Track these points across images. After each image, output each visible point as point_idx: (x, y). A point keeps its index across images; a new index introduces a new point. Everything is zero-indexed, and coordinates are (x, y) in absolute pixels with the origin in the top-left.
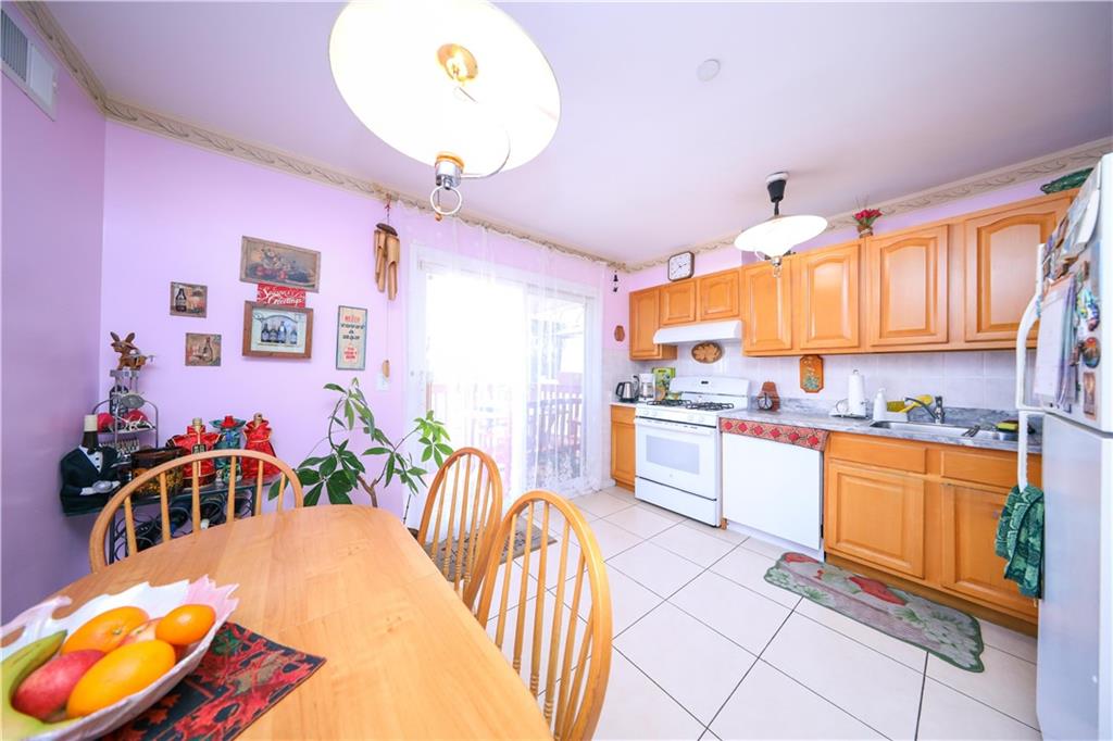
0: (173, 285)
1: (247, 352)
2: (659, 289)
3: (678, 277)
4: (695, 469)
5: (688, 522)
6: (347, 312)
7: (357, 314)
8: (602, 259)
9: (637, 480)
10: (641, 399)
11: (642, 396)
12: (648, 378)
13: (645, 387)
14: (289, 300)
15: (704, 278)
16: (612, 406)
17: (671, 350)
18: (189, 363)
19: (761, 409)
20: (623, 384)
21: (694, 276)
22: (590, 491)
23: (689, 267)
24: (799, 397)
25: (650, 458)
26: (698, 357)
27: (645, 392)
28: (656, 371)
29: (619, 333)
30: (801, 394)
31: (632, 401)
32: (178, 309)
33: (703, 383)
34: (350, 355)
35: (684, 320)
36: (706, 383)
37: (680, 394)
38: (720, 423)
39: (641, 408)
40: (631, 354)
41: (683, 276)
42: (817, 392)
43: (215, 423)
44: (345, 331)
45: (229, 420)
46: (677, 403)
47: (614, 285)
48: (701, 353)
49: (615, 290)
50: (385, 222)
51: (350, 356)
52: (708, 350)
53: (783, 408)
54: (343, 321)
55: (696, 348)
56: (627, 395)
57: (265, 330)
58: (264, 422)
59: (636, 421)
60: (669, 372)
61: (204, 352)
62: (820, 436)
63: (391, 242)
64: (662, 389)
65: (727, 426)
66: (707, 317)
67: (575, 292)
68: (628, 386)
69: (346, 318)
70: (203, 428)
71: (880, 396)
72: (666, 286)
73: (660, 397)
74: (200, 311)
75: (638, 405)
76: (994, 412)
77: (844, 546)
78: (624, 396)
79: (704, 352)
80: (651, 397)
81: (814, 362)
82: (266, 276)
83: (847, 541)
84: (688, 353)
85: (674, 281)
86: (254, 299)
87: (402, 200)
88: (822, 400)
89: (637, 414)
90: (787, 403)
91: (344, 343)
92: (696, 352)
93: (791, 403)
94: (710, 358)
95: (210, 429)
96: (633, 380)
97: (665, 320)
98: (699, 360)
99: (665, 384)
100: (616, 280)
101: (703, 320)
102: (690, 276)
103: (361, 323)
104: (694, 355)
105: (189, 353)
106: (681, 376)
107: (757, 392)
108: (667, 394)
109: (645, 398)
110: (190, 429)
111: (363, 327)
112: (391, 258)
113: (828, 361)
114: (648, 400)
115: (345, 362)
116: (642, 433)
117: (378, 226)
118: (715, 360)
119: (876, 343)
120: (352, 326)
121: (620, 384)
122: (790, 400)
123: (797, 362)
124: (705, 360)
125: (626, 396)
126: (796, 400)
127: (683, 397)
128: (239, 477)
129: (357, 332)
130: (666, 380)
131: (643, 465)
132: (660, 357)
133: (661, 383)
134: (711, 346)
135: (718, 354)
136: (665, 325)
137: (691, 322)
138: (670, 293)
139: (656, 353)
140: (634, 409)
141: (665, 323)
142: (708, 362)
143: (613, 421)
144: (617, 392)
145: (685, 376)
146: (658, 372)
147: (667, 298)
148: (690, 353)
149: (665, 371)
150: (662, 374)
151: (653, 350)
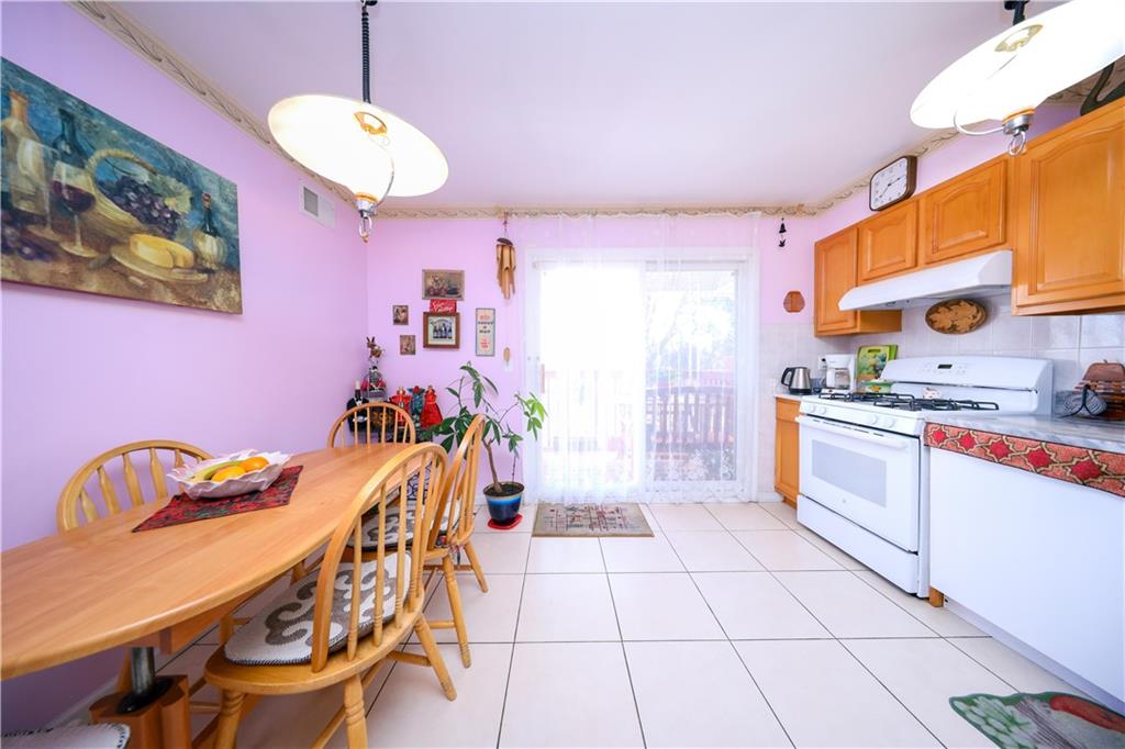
0: (394, 307)
1: (426, 345)
2: (858, 229)
3: (887, 202)
4: (879, 498)
5: (868, 574)
6: (481, 313)
7: (490, 313)
8: (754, 209)
9: (799, 497)
11: (826, 387)
13: (833, 375)
14: (447, 309)
15: (932, 193)
16: (777, 399)
17: (889, 318)
18: (402, 353)
19: (1073, 417)
20: (793, 370)
21: (915, 193)
22: (735, 500)
23: (904, 181)
25: (818, 472)
26: (936, 325)
28: (864, 351)
29: (794, 302)
31: (805, 392)
32: (397, 321)
33: (941, 367)
34: (485, 345)
35: (895, 268)
36: (949, 366)
38: (926, 430)
39: (808, 403)
40: (816, 328)
41: (895, 197)
43: (410, 390)
44: (481, 327)
45: (417, 387)
47: (779, 238)
48: (945, 318)
49: (782, 244)
50: (503, 237)
51: (486, 347)
52: (958, 312)
54: (479, 320)
55: (934, 310)
56: (800, 383)
57: (435, 330)
58: (433, 391)
59: (801, 419)
60: (885, 351)
61: (407, 347)
63: (506, 252)
66: (937, 256)
67: (711, 258)
68: (800, 373)
69: (482, 317)
70: (404, 392)
72: (867, 221)
74: (405, 322)
75: (815, 399)
78: (794, 386)
79: (950, 315)
82: (435, 295)
84: (921, 320)
85: (881, 209)
86: (428, 310)
87: (516, 214)
89: (801, 410)
91: (481, 336)
92: (934, 317)
94: (964, 324)
95: (408, 393)
97: (865, 272)
98: (942, 330)
99: (874, 370)
100: (783, 230)
101: (930, 263)
102: (908, 195)
103: (490, 321)
104: (931, 323)
105: (401, 347)
106: (905, 356)
110: (398, 392)
111: (493, 323)
112: (506, 264)
115: (482, 350)
116: (810, 435)
117: (499, 240)
118: (972, 328)
120: (486, 322)
121: (787, 370)
124: (953, 330)
125: (799, 385)
128: (418, 425)
129: (489, 327)
130: (879, 363)
131: (808, 482)
132: (858, 330)
133: (872, 368)
134: (963, 303)
135: (979, 316)
136: (866, 280)
137: (907, 269)
138: (875, 231)
139: (850, 323)
140: (798, 403)
141: (866, 277)
142: (959, 332)
143: (777, 419)
144: (783, 382)
145: (913, 357)
146: (870, 351)
147: (868, 240)
148: (924, 319)
149: (879, 351)
150: (872, 354)
151: (846, 321)
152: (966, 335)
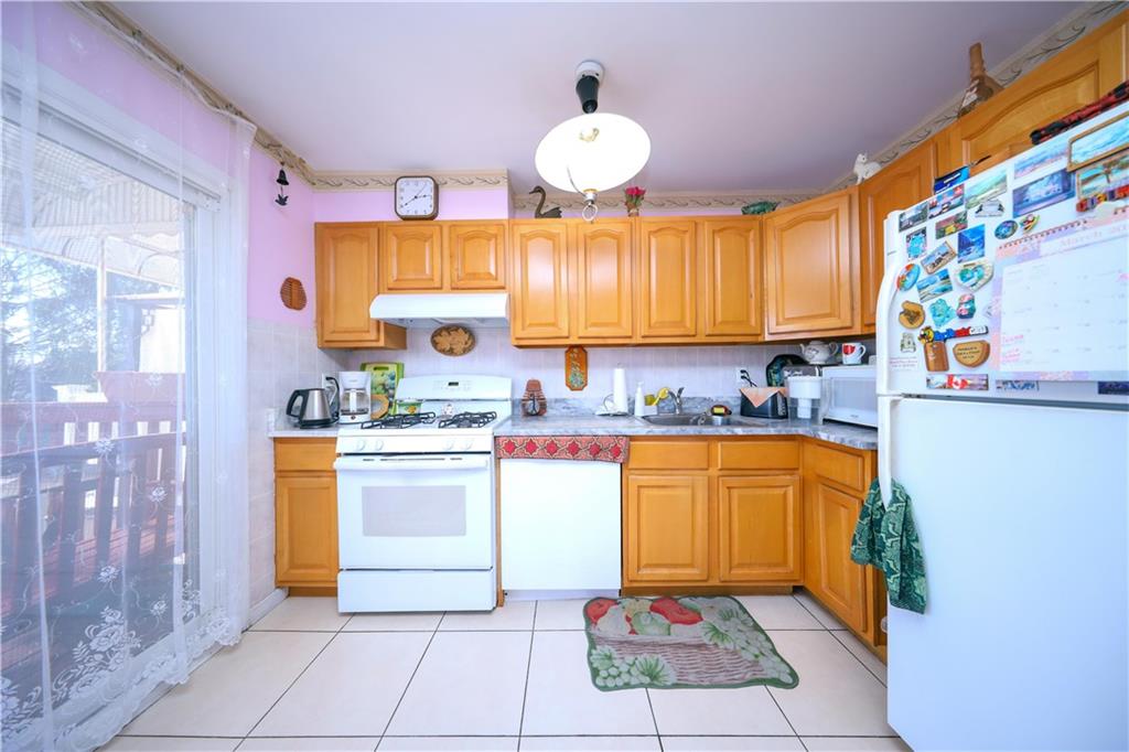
2: (379, 227)
3: (412, 213)
4: (458, 528)
9: (342, 575)
10: (344, 419)
11: (346, 412)
12: (353, 380)
13: (353, 396)
15: (454, 225)
16: (275, 440)
17: (398, 333)
19: (529, 416)
20: (305, 394)
21: (437, 219)
23: (429, 201)
24: (564, 396)
25: (371, 528)
26: (439, 347)
27: (353, 405)
28: (371, 368)
29: (293, 293)
30: (566, 393)
31: (325, 424)
33: (450, 384)
35: (423, 285)
36: (457, 384)
37: (419, 403)
38: (496, 446)
39: (349, 437)
40: (321, 335)
41: (420, 214)
42: (581, 389)
46: (416, 419)
48: (445, 341)
49: (282, 201)
52: (455, 337)
53: (550, 412)
55: (437, 333)
56: (315, 411)
59: (340, 463)
60: (393, 369)
62: (622, 443)
64: (383, 397)
65: (506, 448)
68: (316, 396)
71: (639, 389)
72: (391, 225)
73: (380, 410)
75: (342, 431)
76: (705, 399)
77: (646, 573)
78: (308, 417)
79: (450, 339)
80: (363, 412)
81: (577, 355)
83: (648, 566)
84: (426, 341)
85: (406, 219)
88: (588, 397)
89: (339, 449)
90: (553, 404)
92: (438, 339)
93: (557, 404)
94: (459, 348)
96: (325, 385)
97: (388, 280)
98: (443, 351)
99: (388, 390)
100: (283, 180)
102: (432, 217)
104: (435, 344)
106: (414, 375)
107: (521, 394)
108: (390, 405)
109: (353, 415)
113: (592, 354)
114: (360, 418)
116: (353, 483)
118: (465, 351)
119: (647, 334)
121: (297, 393)
122: (557, 401)
123: (561, 355)
124: (451, 352)
125: (313, 414)
126: (563, 400)
127: (424, 409)
130: (389, 382)
131: (354, 542)
132: (382, 343)
133: (381, 387)
134: (460, 330)
135: (470, 342)
136: (390, 289)
137: (434, 288)
138: (401, 238)
139: (373, 335)
140: (334, 440)
141: (391, 286)
142: (456, 355)
143: (276, 471)
144: (289, 410)
145: (422, 375)
146: (375, 369)
147: (393, 245)
148: (429, 340)
149: (387, 369)
150: (380, 372)
151: (368, 331)
152: (460, 357)
